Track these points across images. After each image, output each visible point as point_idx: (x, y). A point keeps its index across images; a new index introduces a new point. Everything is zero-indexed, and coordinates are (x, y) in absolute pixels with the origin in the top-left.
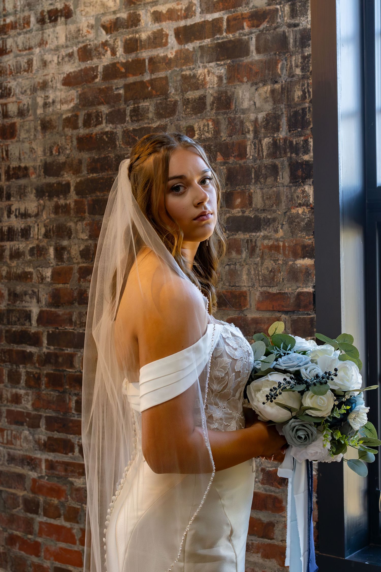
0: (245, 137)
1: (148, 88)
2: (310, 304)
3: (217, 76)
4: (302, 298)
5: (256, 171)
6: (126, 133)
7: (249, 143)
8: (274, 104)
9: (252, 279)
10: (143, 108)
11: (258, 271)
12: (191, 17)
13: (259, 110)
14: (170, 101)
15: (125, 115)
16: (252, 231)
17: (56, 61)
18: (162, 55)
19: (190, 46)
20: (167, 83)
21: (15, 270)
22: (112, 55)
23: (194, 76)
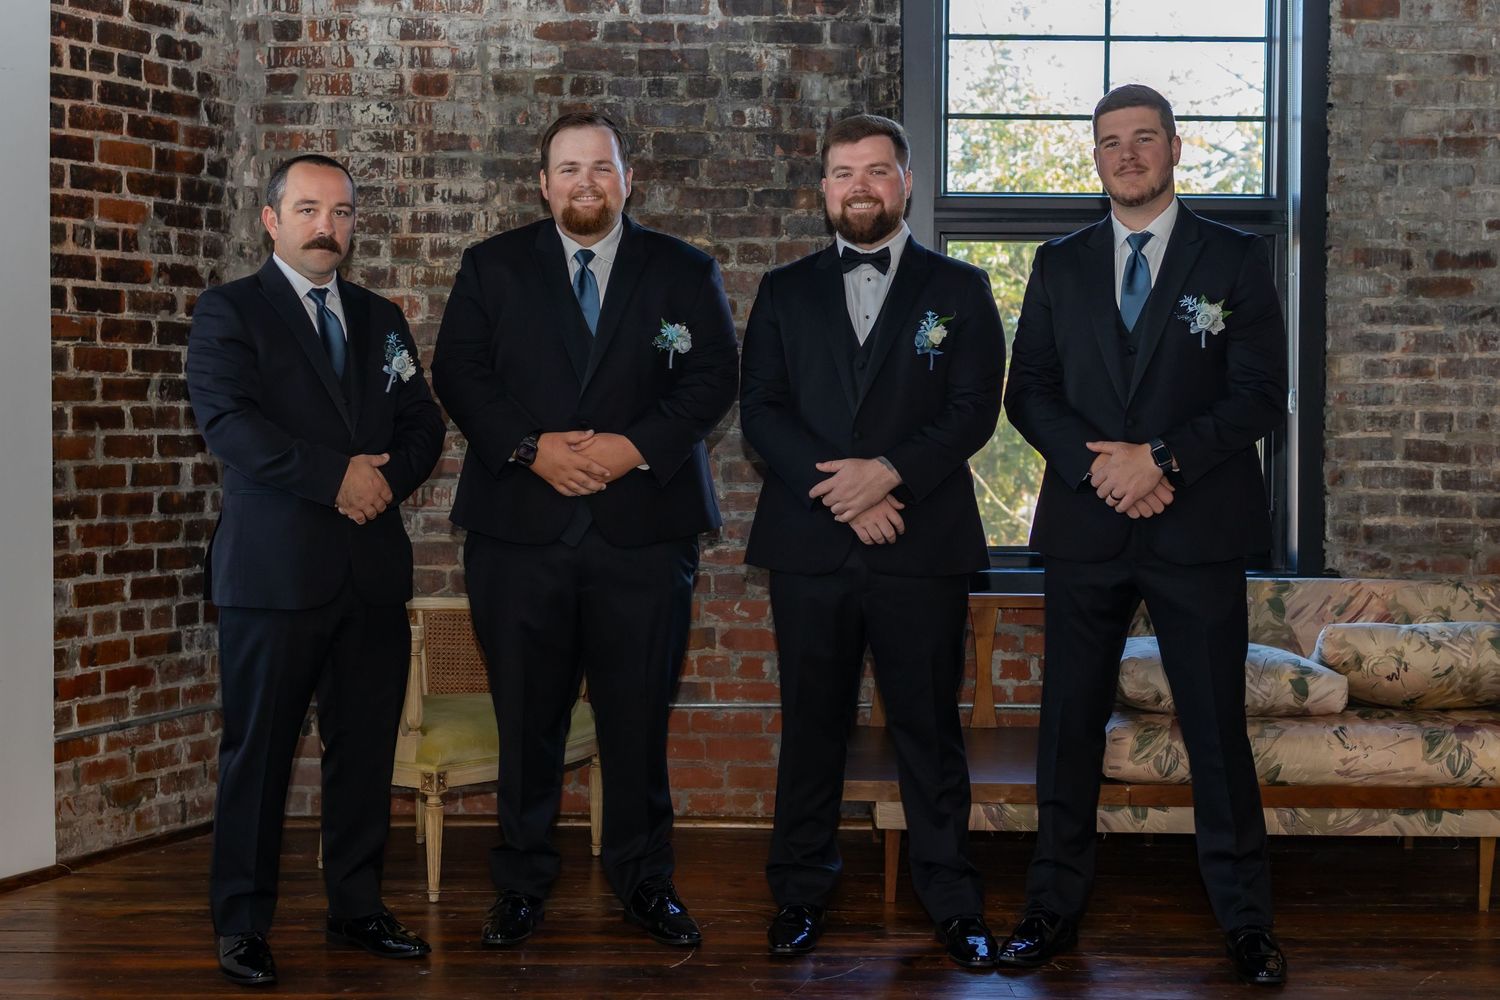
1: (677, 59)
3: (778, 60)
7: (819, 138)
8: (854, 99)
14: (710, 79)
15: (640, 87)
18: (700, 23)
19: (740, 20)
20: (707, 57)
22: (621, 12)
23: (746, 55)
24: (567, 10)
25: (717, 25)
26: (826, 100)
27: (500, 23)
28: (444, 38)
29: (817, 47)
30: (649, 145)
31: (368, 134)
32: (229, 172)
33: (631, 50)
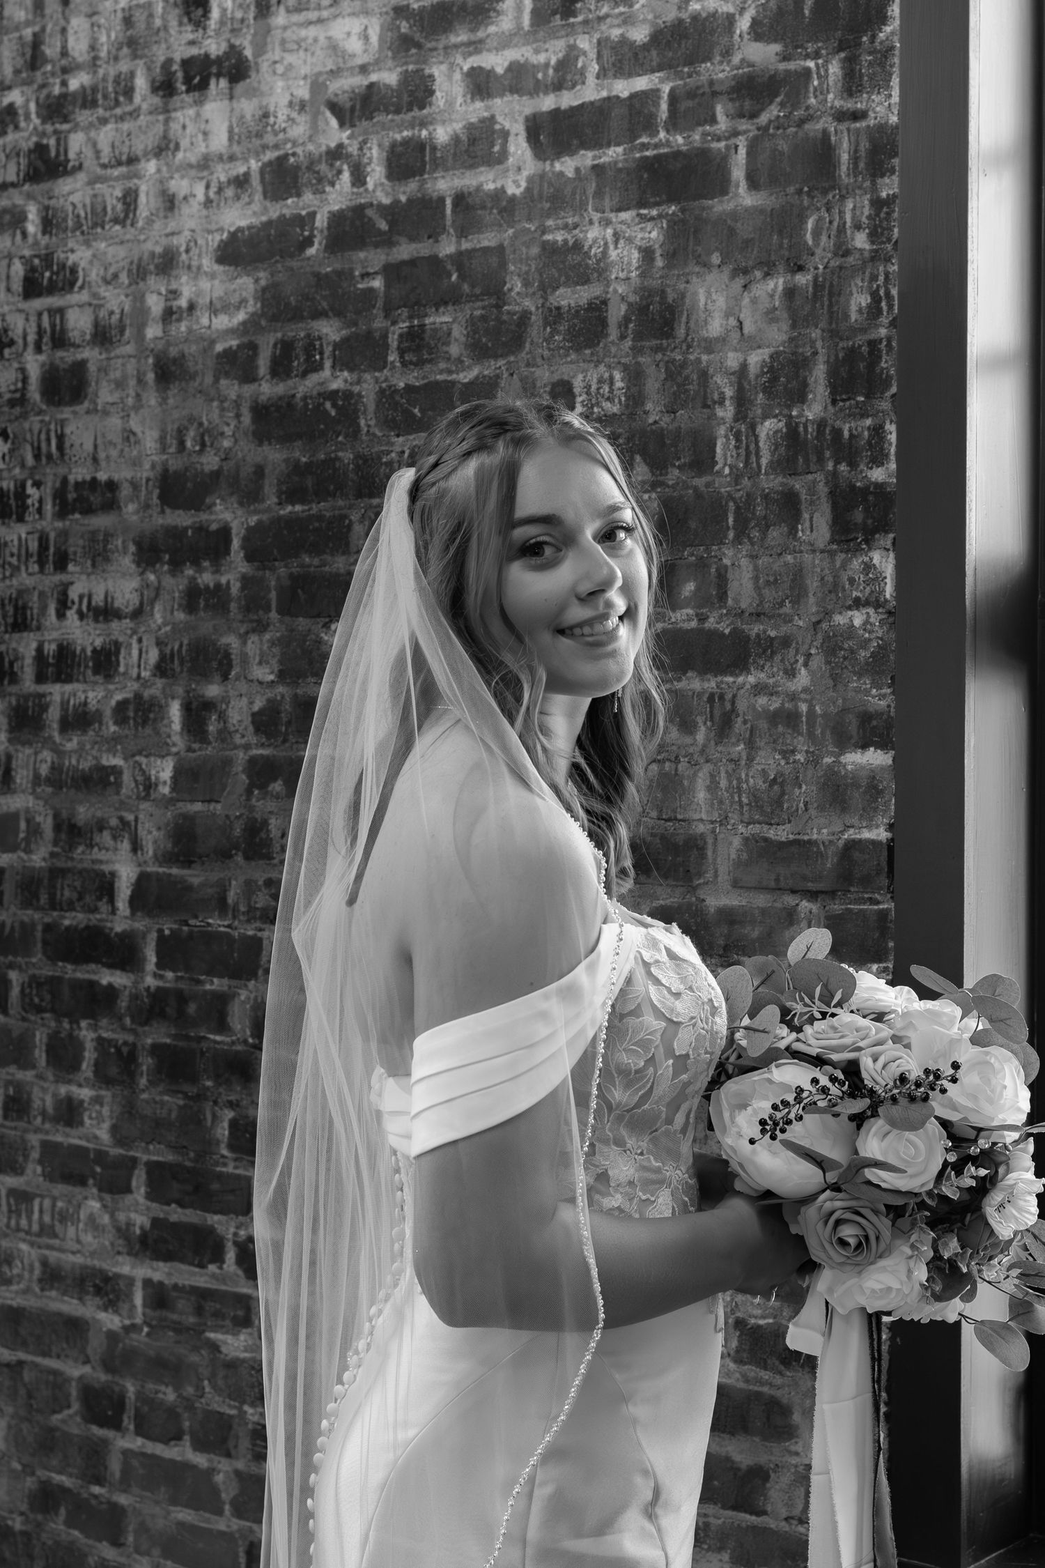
0: (713, 416)
1: (450, 276)
2: (878, 874)
3: (640, 249)
4: (856, 855)
5: (738, 508)
6: (387, 396)
7: (722, 431)
8: (794, 326)
9: (721, 802)
10: (435, 330)
11: (739, 779)
12: (574, 86)
13: (750, 343)
14: (508, 312)
15: (386, 346)
16: (724, 672)
17: (201, 197)
18: (491, 186)
19: (567, 166)
20: (503, 265)
21: (74, 762)
22: (353, 185)
23: (577, 246)
24: (265, 197)
25: (524, 184)
26: (735, 335)
27: (164, 241)
28: (83, 286)
29: (719, 206)
33: (372, 268)
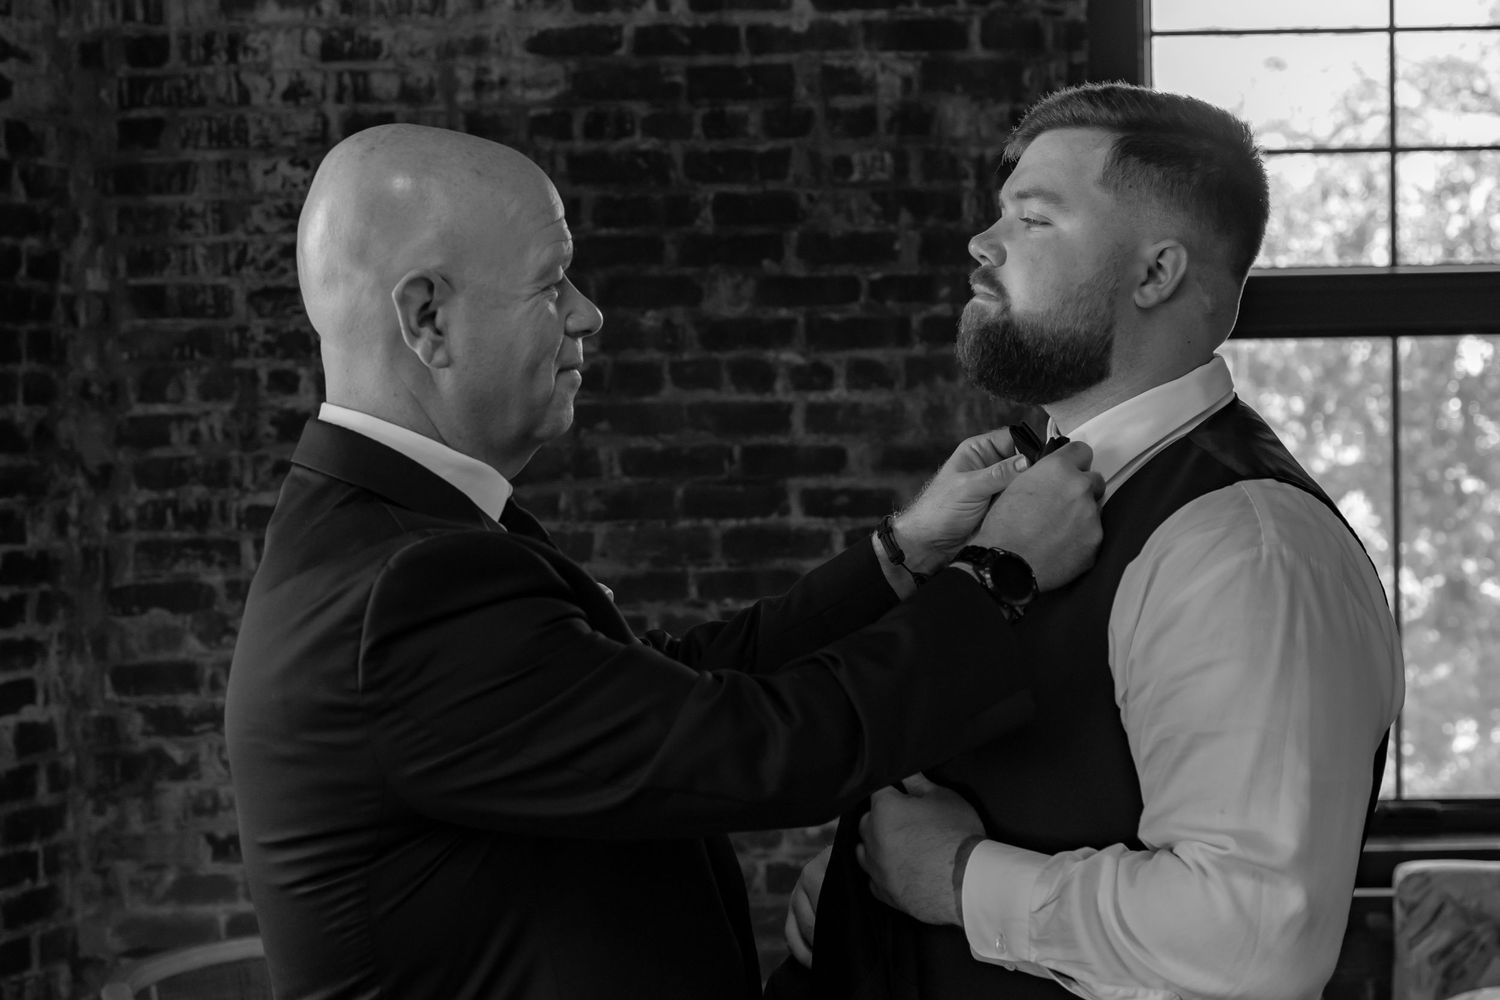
24: (576, 9)
25: (806, 26)
26: (975, 137)
27: (474, 31)
28: (388, 57)
29: (959, 56)
30: (707, 213)
31: (276, 207)
32: (63, 270)
33: (675, 69)
